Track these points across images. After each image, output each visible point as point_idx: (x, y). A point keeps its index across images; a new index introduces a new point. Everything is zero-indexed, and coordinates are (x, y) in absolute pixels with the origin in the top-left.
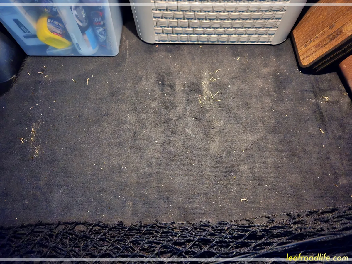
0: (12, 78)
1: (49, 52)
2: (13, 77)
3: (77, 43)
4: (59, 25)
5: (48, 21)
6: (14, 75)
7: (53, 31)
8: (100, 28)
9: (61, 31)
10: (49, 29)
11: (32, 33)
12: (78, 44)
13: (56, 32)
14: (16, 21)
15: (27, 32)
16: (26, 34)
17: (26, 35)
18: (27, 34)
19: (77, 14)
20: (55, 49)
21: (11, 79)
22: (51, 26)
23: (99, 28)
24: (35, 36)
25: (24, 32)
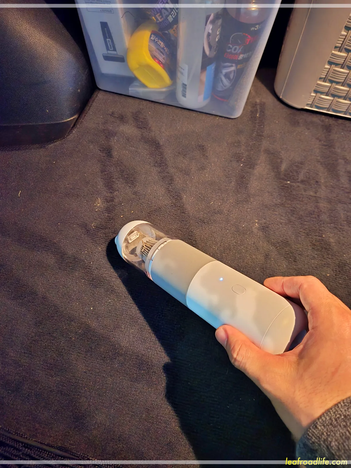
0: (72, 118)
1: (133, 90)
2: (74, 117)
3: (186, 83)
4: (163, 48)
5: (151, 38)
6: (75, 115)
7: (155, 56)
8: (232, 66)
9: (164, 58)
10: (150, 51)
11: (119, 52)
12: (186, 85)
13: (158, 59)
14: (104, 26)
15: (112, 49)
16: (109, 52)
17: (108, 54)
18: (112, 53)
19: (210, 31)
20: (144, 86)
21: (69, 120)
22: (154, 47)
23: (229, 64)
24: (122, 59)
25: (108, 49)
